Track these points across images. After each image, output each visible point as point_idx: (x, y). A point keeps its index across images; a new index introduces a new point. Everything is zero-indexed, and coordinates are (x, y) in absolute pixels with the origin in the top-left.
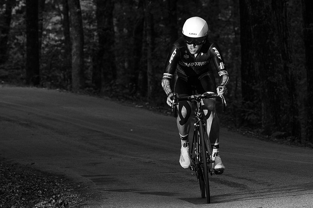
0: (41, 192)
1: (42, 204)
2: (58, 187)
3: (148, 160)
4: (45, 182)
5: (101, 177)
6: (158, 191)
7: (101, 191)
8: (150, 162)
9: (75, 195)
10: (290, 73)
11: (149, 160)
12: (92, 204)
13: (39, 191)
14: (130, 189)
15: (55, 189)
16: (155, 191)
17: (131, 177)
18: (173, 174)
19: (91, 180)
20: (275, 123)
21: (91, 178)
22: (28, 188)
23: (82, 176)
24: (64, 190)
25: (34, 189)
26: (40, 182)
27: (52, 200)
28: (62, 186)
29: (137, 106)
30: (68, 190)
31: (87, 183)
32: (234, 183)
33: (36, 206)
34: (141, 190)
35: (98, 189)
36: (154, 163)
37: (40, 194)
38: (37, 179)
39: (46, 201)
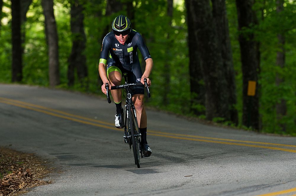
0: (13, 167)
1: (10, 175)
2: (28, 163)
3: (105, 141)
4: (18, 159)
6: (110, 165)
7: (63, 166)
8: (107, 143)
9: (40, 169)
11: (107, 141)
12: (54, 176)
13: (11, 167)
14: (87, 164)
15: (25, 164)
16: (108, 164)
18: (124, 151)
19: (56, 157)
21: (56, 155)
22: (2, 164)
23: (50, 154)
24: (32, 165)
25: (8, 165)
26: (14, 159)
27: (18, 172)
28: (31, 162)
30: (36, 165)
31: (52, 159)
32: (174, 157)
33: (5, 177)
34: (96, 164)
35: (61, 164)
37: (12, 169)
38: (12, 157)
39: (13, 173)
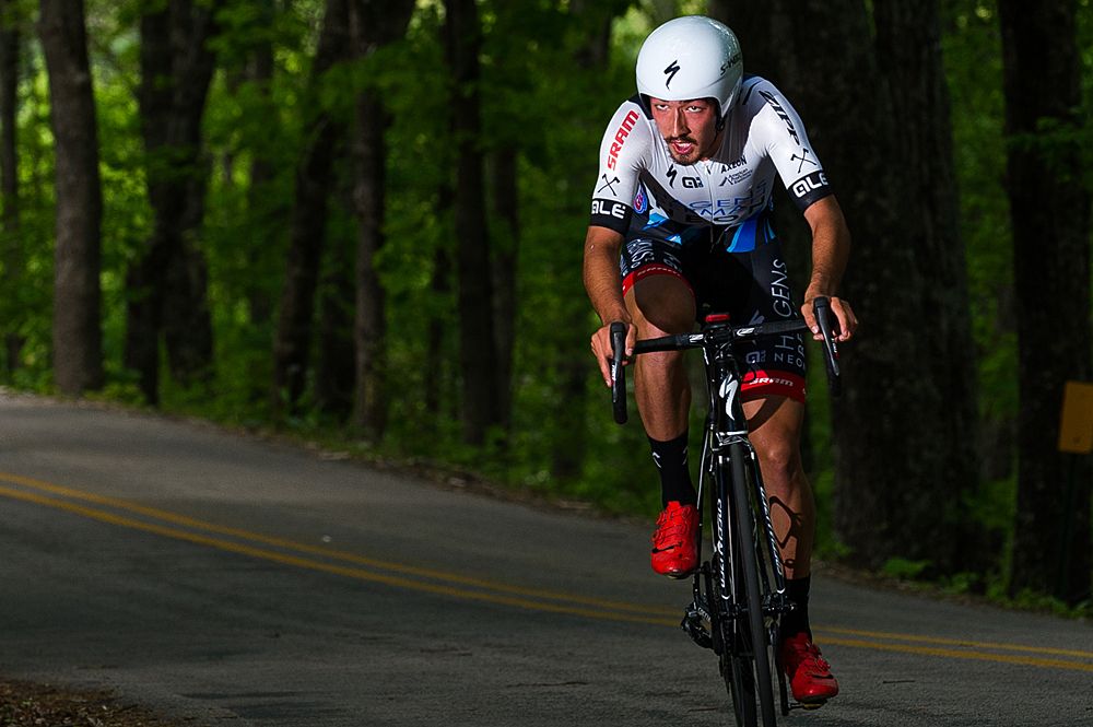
5: (267, 699)
10: (944, 325)
17: (391, 699)
19: (228, 711)
20: (884, 526)
23: (184, 695)
29: (325, 454)
31: (216, 721)
36: (463, 652)
